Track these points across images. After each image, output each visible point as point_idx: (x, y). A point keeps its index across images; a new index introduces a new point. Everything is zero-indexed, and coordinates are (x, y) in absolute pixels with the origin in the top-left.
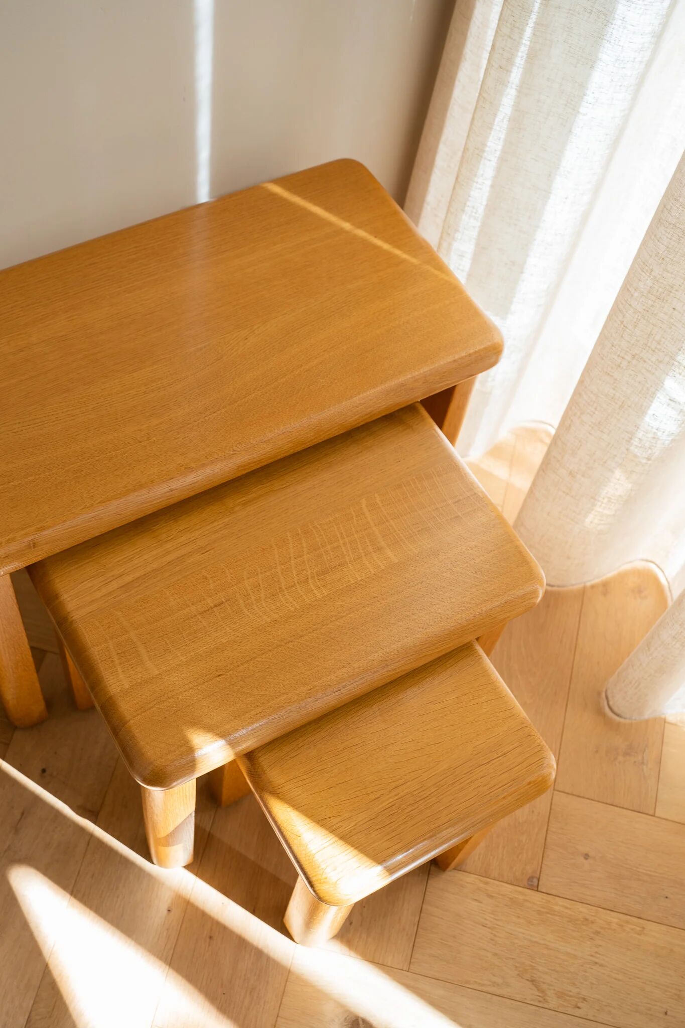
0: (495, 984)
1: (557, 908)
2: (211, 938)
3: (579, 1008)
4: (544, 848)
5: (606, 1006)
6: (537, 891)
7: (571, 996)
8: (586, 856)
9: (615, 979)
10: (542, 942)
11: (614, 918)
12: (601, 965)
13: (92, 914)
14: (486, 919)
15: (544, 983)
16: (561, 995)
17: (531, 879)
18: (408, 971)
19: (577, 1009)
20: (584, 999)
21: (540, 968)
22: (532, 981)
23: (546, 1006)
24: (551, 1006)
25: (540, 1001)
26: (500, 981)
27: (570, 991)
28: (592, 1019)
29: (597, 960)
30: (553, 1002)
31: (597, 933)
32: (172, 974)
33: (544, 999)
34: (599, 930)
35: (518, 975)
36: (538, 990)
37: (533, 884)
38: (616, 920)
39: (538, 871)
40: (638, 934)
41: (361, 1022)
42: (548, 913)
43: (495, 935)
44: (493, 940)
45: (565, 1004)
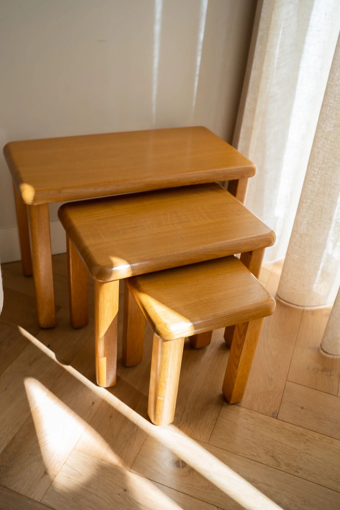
0: (252, 455)
1: (287, 427)
2: (111, 417)
3: (298, 472)
4: (281, 402)
5: (312, 473)
6: (277, 419)
7: (293, 466)
8: (302, 408)
9: (318, 462)
10: (279, 440)
11: (317, 435)
12: (310, 455)
13: (57, 398)
14: (249, 427)
15: (279, 458)
16: (288, 465)
17: (273, 413)
18: (208, 444)
19: (297, 473)
20: (301, 469)
21: (277, 452)
22: (273, 457)
23: (280, 469)
24: (283, 469)
25: (276, 466)
26: (255, 454)
27: (293, 464)
28: (306, 479)
29: (308, 452)
30: (284, 468)
31: (308, 440)
32: (90, 427)
33: (279, 466)
34: (309, 439)
35: (265, 453)
36: (276, 461)
37: (275, 416)
38: (318, 436)
39: (278, 411)
40: (330, 444)
41: (180, 462)
42: (282, 428)
43: (254, 434)
44: (253, 436)
45: (290, 470)
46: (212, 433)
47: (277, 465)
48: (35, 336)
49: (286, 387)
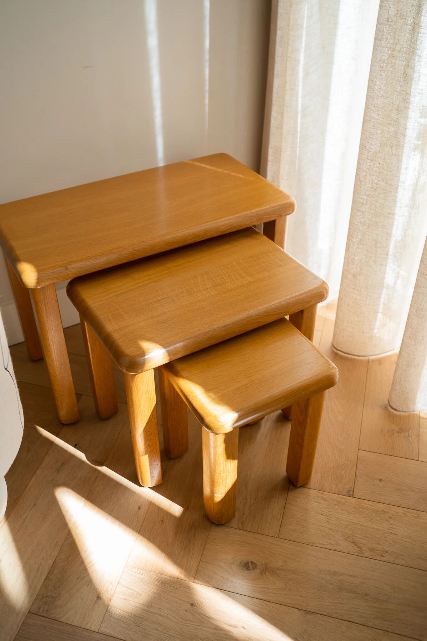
0: (330, 544)
1: (365, 505)
2: (162, 521)
3: (383, 556)
4: (355, 476)
5: (400, 555)
6: (353, 497)
7: (378, 550)
8: (380, 480)
9: (404, 541)
10: (358, 522)
11: (400, 510)
12: (395, 534)
13: (97, 508)
14: (323, 511)
15: (360, 543)
16: (372, 550)
17: (349, 491)
18: (278, 538)
19: (382, 557)
20: (387, 552)
21: (358, 536)
22: (353, 542)
23: (363, 555)
24: (366, 555)
25: (358, 553)
26: (334, 543)
27: (377, 548)
28: (393, 562)
29: (393, 532)
30: (367, 554)
31: (391, 518)
32: (141, 537)
33: (362, 552)
34: (392, 516)
35: (344, 539)
36: (357, 547)
37: (350, 494)
38: (402, 511)
39: (353, 487)
40: (416, 518)
41: (250, 564)
42: (360, 508)
43: (329, 519)
44: (328, 522)
45: (375, 554)
46: (281, 525)
47: (359, 551)
48: (57, 435)
49: (358, 457)
